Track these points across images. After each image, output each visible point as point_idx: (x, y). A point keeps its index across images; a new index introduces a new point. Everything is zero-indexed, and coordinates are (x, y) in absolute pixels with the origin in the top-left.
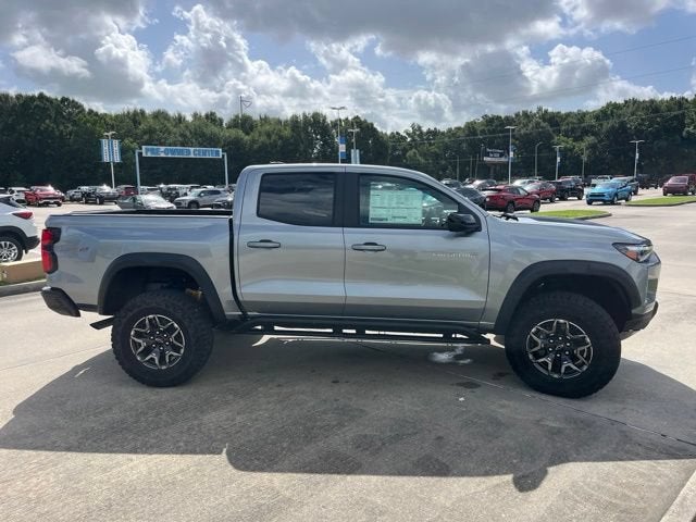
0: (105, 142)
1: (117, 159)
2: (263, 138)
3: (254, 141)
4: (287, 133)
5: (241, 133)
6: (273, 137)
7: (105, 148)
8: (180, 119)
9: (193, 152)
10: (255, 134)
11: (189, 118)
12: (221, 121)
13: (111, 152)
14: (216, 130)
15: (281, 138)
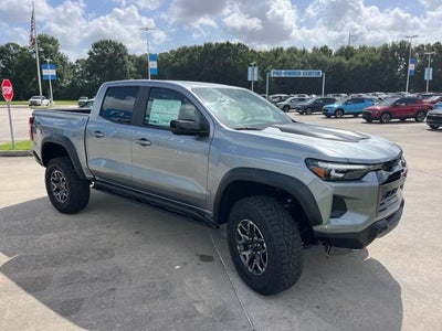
0: (250, 68)
1: (256, 79)
2: (358, 62)
3: (351, 64)
4: (377, 57)
5: (343, 60)
6: (366, 61)
7: (250, 72)
8: (304, 52)
9: (302, 74)
10: (353, 60)
11: (310, 51)
12: (331, 51)
13: (253, 74)
14: (325, 57)
15: (372, 61)
